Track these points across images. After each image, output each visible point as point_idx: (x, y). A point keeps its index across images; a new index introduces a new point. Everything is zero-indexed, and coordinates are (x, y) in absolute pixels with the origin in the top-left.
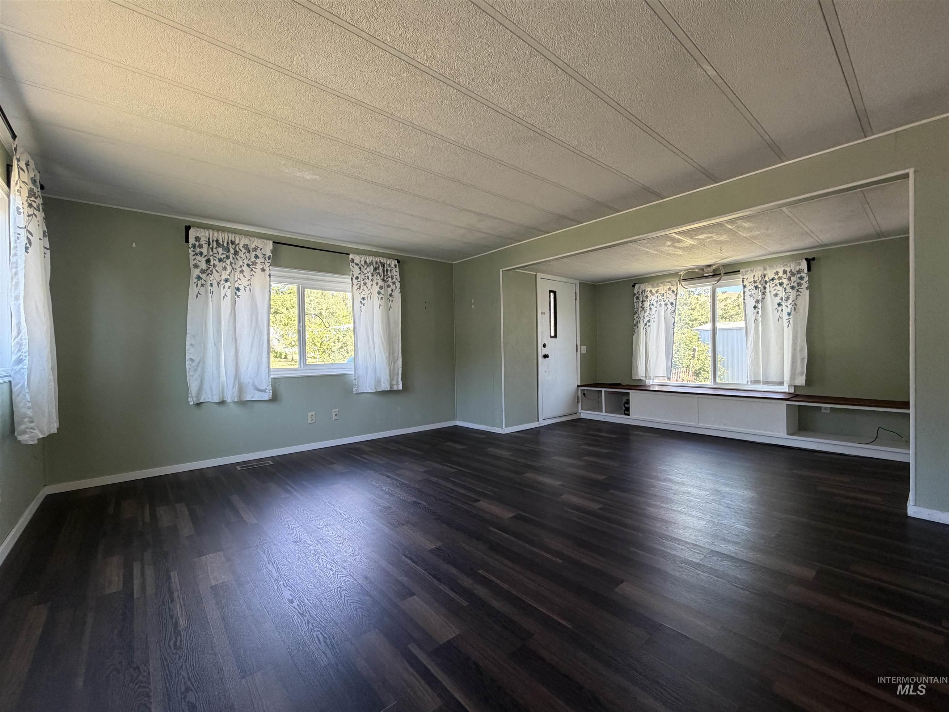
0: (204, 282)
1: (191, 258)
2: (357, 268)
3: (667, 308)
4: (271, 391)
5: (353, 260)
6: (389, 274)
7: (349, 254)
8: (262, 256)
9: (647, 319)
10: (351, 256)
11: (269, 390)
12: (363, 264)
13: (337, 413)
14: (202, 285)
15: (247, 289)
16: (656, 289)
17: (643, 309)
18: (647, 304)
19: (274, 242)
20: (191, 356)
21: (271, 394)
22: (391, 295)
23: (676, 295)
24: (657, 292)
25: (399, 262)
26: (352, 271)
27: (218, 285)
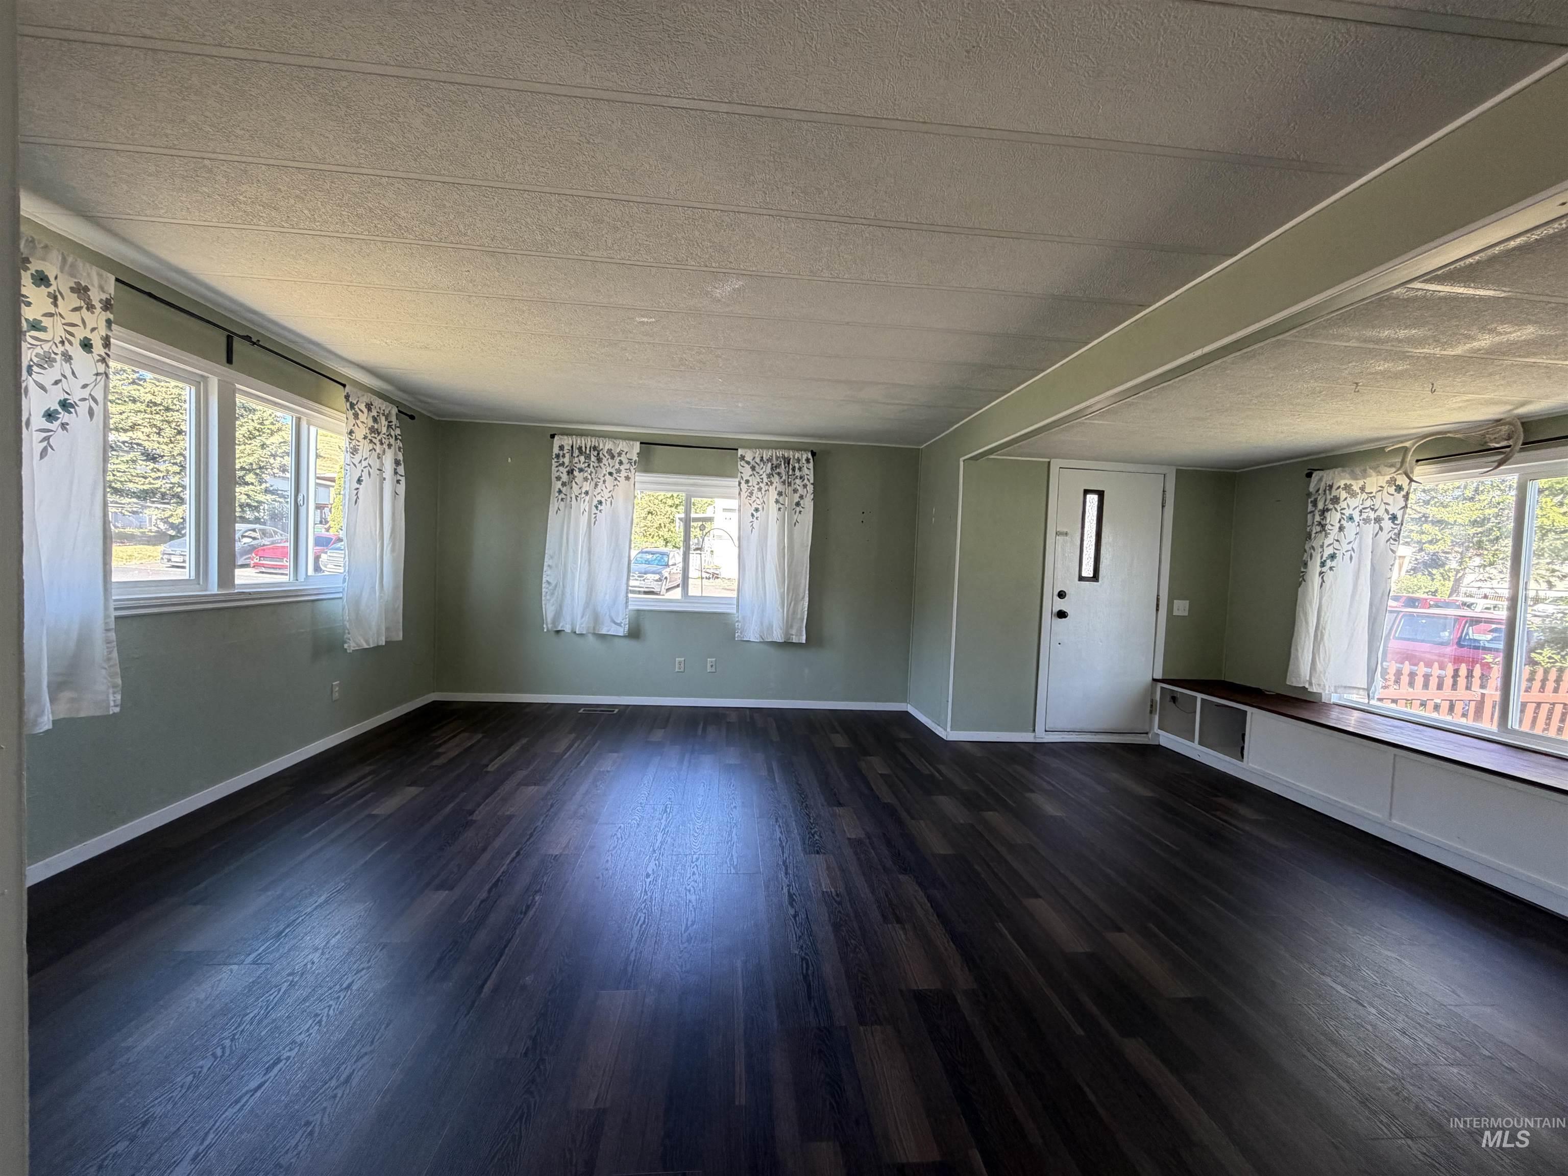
0: (564, 496)
1: (554, 468)
2: (748, 467)
3: (1381, 529)
4: (627, 626)
5: (743, 458)
6: (798, 473)
7: (737, 449)
8: (627, 461)
9: (1328, 551)
10: (740, 452)
11: (625, 625)
12: (759, 462)
13: (713, 664)
14: (562, 500)
15: (609, 503)
16: (1361, 483)
17: (1323, 526)
18: (1333, 518)
19: (641, 443)
20: (548, 578)
21: (626, 629)
22: (798, 504)
23: (1406, 497)
24: (1362, 489)
25: (813, 454)
26: (741, 473)
27: (577, 500)
